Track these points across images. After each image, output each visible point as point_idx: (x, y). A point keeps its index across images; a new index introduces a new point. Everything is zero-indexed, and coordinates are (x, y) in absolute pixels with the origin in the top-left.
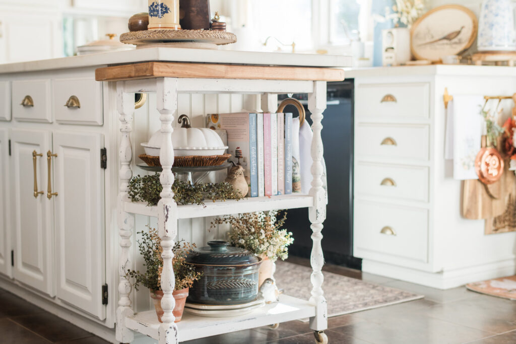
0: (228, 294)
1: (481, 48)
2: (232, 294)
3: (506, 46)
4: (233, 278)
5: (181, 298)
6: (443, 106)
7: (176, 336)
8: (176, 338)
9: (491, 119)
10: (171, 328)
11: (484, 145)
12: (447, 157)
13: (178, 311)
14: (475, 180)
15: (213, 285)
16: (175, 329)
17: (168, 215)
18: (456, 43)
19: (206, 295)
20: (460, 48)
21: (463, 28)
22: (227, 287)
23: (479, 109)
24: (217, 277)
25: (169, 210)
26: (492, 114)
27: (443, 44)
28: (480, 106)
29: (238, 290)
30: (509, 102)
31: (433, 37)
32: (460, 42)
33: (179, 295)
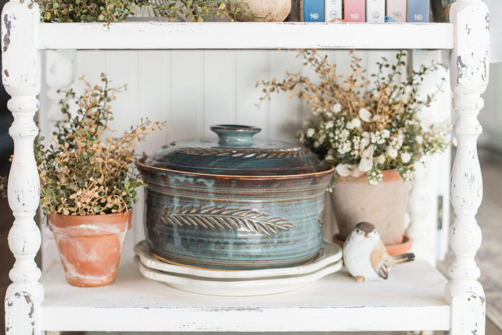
0: (201, 241)
2: (210, 242)
4: (212, 204)
5: (89, 234)
7: (30, 314)
8: (31, 320)
10: (17, 294)
13: (90, 263)
15: (171, 216)
16: (28, 298)
17: (10, 37)
19: (178, 241)
22: (199, 225)
24: (181, 198)
25: (12, 25)
29: (225, 234)
33: (83, 226)
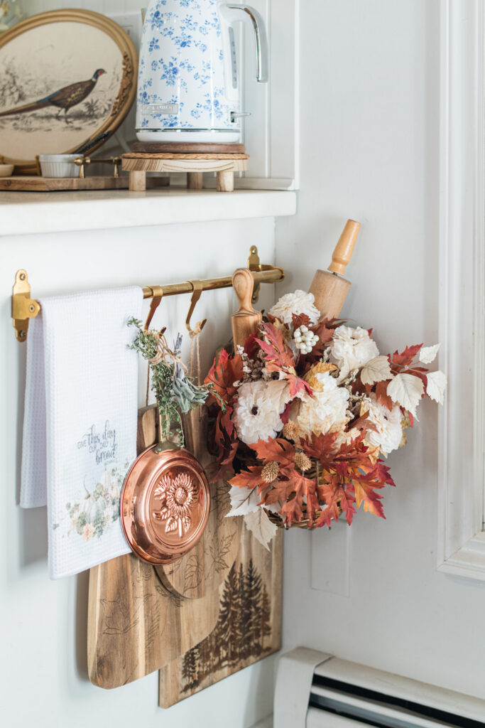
1: (144, 136)
3: (214, 129)
6: (13, 333)
9: (169, 360)
11: (149, 439)
12: (26, 503)
14: (122, 558)
18: (79, 116)
20: (90, 130)
21: (99, 73)
23: (131, 333)
26: (169, 340)
27: (48, 117)
28: (134, 321)
30: (224, 295)
31: (21, 97)
32: (91, 115)
